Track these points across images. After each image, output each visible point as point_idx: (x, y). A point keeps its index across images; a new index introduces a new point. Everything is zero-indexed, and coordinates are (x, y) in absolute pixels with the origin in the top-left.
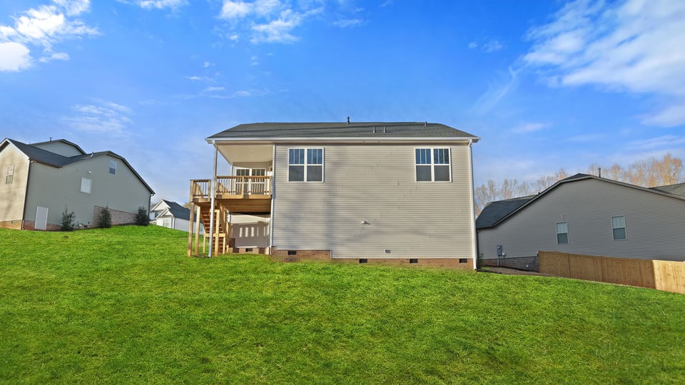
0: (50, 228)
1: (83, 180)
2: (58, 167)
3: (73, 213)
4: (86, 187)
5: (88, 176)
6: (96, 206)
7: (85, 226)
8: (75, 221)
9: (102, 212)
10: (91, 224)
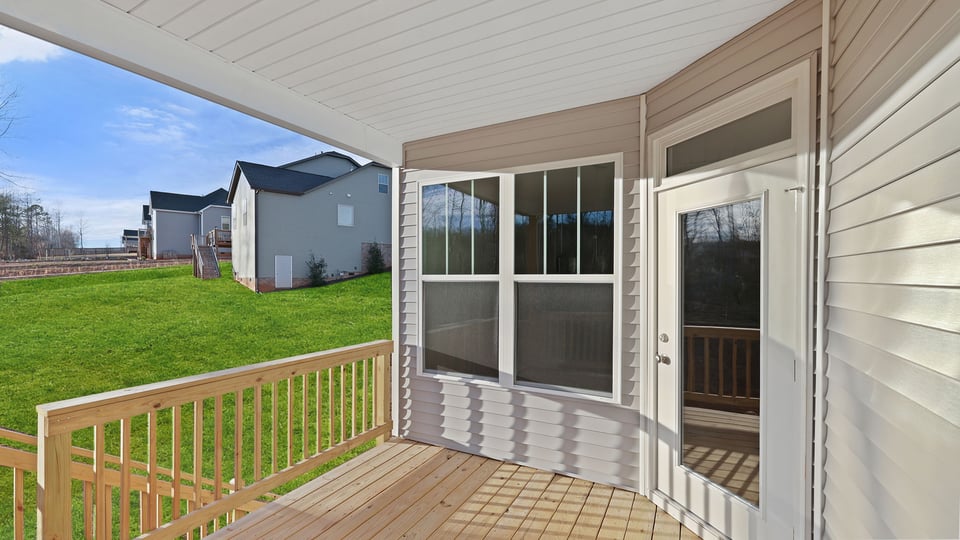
0: (298, 283)
1: (340, 208)
2: (299, 194)
3: (323, 261)
4: (346, 216)
5: (347, 202)
6: (363, 244)
7: (350, 274)
8: (328, 272)
9: (370, 252)
10: (359, 270)
